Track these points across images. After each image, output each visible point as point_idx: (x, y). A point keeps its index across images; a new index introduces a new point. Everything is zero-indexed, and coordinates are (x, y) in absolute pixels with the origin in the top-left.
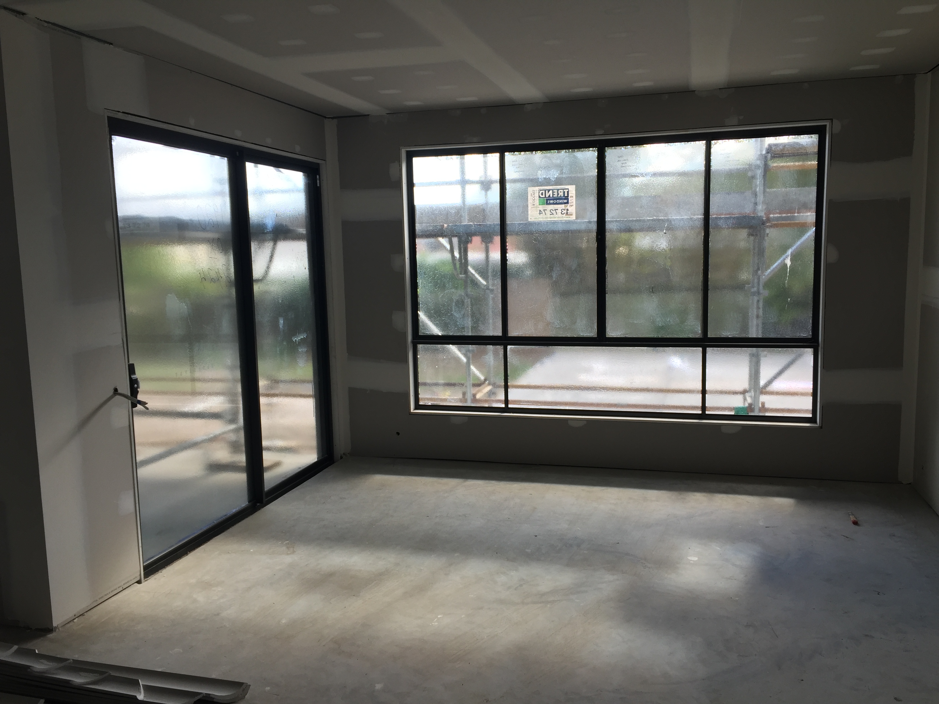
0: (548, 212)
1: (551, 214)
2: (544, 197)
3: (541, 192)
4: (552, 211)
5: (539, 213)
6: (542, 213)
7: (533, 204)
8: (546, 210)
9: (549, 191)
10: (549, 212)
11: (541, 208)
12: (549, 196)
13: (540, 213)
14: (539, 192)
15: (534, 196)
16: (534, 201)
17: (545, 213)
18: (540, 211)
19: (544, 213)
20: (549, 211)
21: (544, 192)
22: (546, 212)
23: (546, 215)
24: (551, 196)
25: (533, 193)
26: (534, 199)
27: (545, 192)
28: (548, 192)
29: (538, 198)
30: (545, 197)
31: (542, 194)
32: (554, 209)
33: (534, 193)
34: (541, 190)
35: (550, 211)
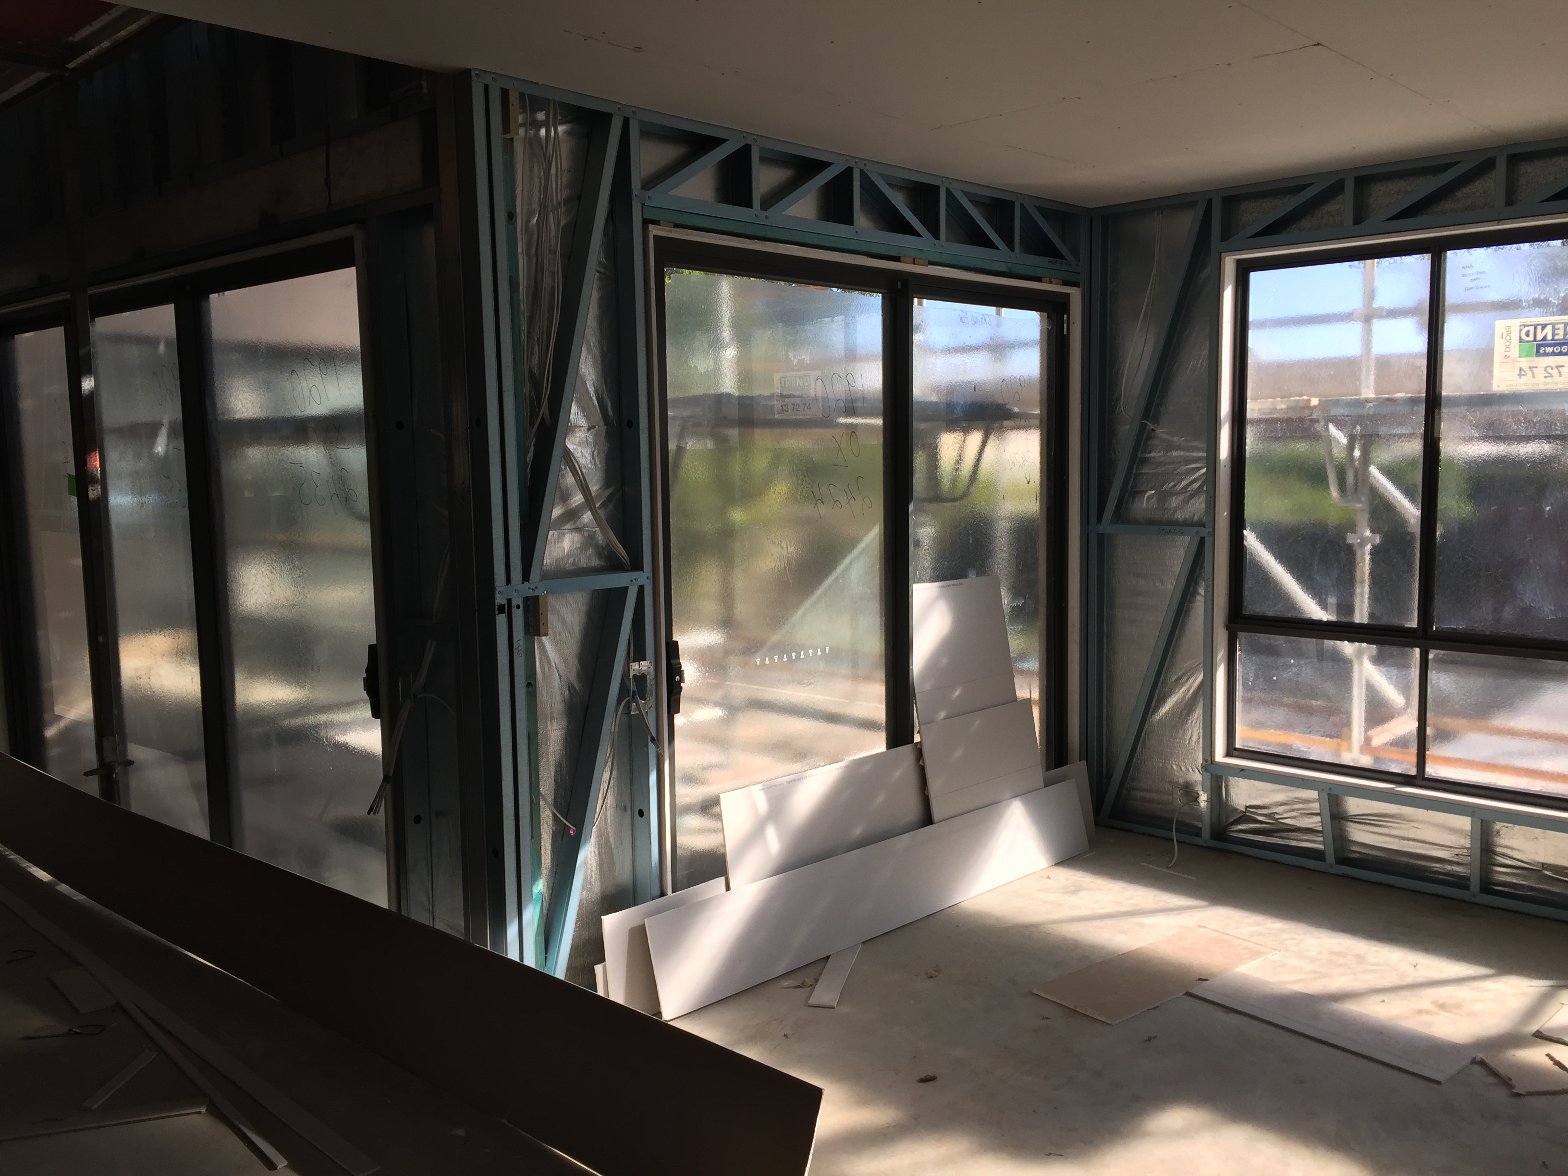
0: (1540, 373)
1: (1545, 377)
2: (1532, 339)
3: (1527, 329)
4: (1549, 369)
5: (1518, 373)
6: (1526, 375)
7: (1506, 356)
8: (1536, 367)
9: (1544, 327)
10: (1544, 372)
11: (1524, 363)
12: (1544, 339)
13: (1520, 375)
14: (1521, 330)
15: (1508, 338)
16: (1507, 349)
17: (1533, 374)
18: (1521, 369)
19: (1529, 373)
20: (1543, 369)
21: (1532, 329)
22: (1535, 372)
23: (1534, 377)
24: (1549, 337)
25: (1507, 333)
26: (1508, 344)
27: (1535, 329)
28: (1543, 329)
29: (1518, 341)
30: (1535, 340)
31: (1527, 335)
32: (1554, 366)
33: (1509, 332)
34: (1525, 326)
35: (1545, 370)
